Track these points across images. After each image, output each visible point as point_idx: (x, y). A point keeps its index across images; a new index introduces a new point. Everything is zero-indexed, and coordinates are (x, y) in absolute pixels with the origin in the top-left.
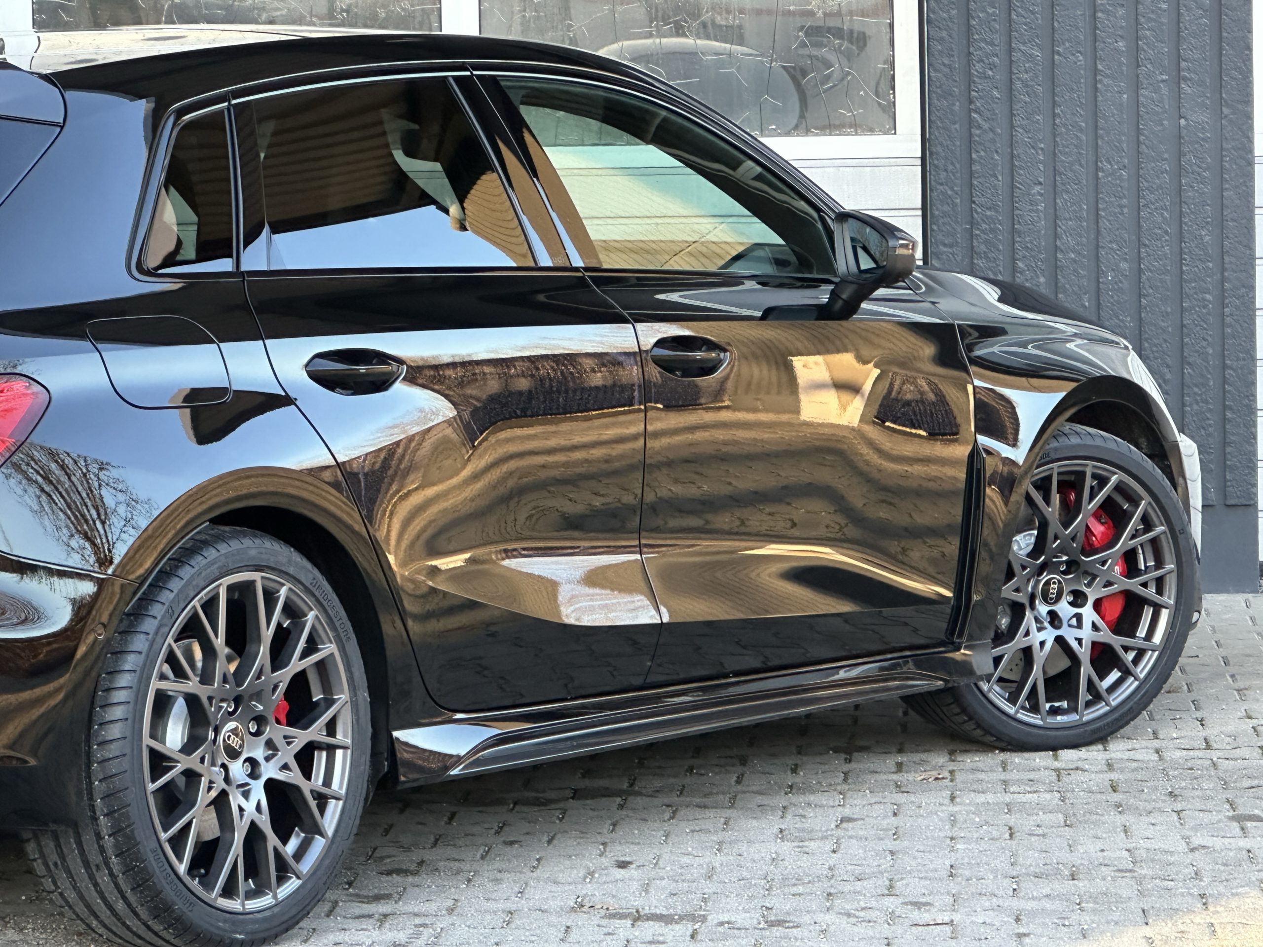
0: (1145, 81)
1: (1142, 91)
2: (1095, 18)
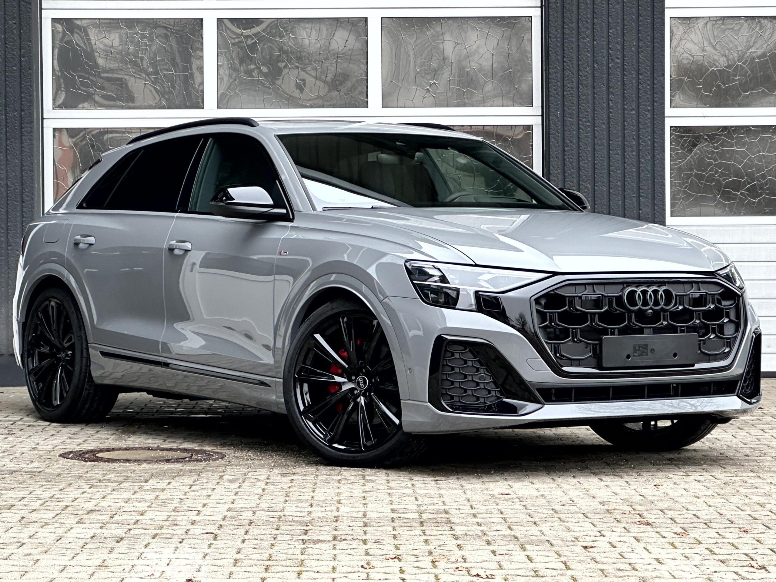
0: (627, 197)
1: (626, 200)
2: (609, 174)
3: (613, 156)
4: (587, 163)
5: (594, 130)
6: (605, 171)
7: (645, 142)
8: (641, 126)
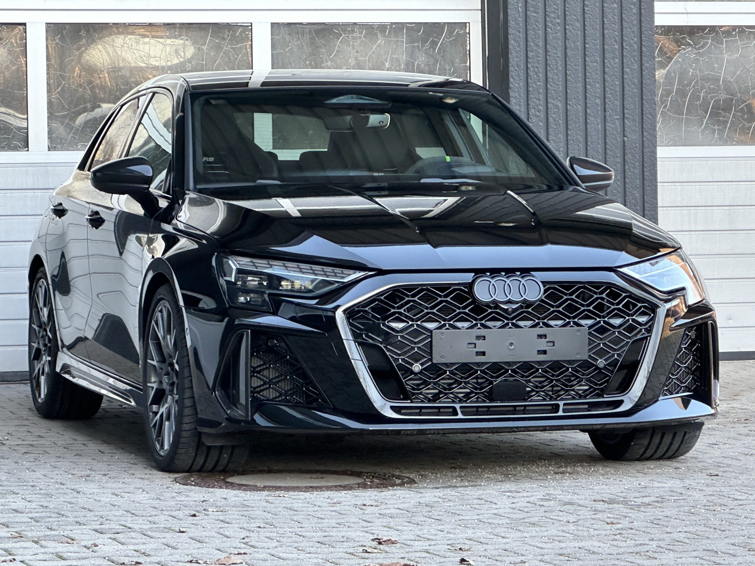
0: (609, 119)
1: (607, 124)
2: (586, 88)
3: (590, 63)
4: (557, 75)
5: (565, 29)
6: (580, 85)
7: (630, 45)
8: (625, 24)
